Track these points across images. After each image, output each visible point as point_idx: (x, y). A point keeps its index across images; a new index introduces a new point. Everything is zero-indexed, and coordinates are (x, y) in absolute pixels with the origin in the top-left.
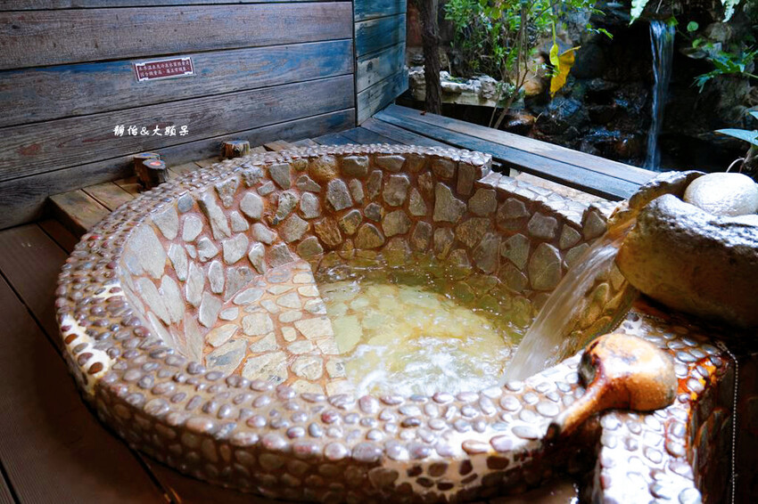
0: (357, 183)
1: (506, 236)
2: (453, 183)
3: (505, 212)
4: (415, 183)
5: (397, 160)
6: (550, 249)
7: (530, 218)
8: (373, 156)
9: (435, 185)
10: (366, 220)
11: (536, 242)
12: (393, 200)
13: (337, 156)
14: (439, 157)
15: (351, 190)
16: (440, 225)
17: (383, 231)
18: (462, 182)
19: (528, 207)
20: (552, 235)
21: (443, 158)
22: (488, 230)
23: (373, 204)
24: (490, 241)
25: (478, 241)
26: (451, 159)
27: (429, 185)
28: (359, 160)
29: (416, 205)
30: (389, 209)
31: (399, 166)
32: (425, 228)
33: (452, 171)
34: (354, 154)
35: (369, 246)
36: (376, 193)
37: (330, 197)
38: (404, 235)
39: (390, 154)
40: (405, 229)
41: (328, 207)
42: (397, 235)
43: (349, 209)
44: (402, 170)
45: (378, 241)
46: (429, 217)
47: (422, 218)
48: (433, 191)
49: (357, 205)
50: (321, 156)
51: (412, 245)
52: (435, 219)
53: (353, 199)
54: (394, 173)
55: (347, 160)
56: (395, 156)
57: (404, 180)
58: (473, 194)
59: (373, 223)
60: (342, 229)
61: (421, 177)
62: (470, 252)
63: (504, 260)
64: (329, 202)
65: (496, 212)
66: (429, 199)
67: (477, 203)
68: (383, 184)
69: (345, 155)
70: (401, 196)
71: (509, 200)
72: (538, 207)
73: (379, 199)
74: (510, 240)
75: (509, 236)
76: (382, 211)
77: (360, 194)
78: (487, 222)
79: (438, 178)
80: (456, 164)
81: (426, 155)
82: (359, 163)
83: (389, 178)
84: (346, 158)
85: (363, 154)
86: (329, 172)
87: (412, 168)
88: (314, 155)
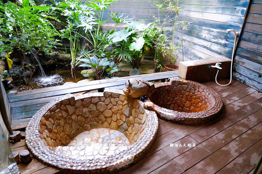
0: (50, 119)
1: (88, 107)
2: (69, 104)
3: (85, 102)
4: (61, 110)
5: (55, 107)
6: (101, 103)
7: (92, 100)
8: (49, 110)
9: (66, 107)
10: (57, 126)
11: (96, 104)
12: (60, 117)
13: (43, 116)
14: (63, 100)
15: (50, 122)
16: (72, 114)
17: (61, 126)
18: (72, 102)
19: (90, 99)
20: (99, 101)
21: (65, 100)
22: (83, 108)
23: (56, 121)
24: (85, 110)
25: (82, 112)
26: (67, 99)
27: (65, 108)
28: (48, 113)
29: (64, 114)
30: (59, 120)
31: (56, 108)
32: (69, 118)
33: (68, 101)
34: (46, 113)
35: (61, 132)
36: (55, 118)
37: (49, 127)
38: (66, 123)
39: (52, 107)
40: (65, 121)
41: (50, 130)
42: (65, 124)
43: (53, 127)
44: (57, 108)
45: (62, 129)
46: (69, 115)
47: (67, 116)
48: (66, 108)
49: (54, 124)
51: (69, 124)
52: (70, 114)
53: (52, 124)
54: (56, 110)
56: (54, 107)
57: (59, 111)
58: (75, 103)
59: (59, 125)
60: (55, 132)
61: (62, 107)
62: (82, 115)
63: (90, 112)
64: (50, 128)
65: (83, 104)
66: (67, 111)
67: (77, 105)
68: (55, 115)
69: (45, 114)
70: (60, 114)
71: (85, 100)
72: (92, 97)
73: (57, 119)
74: (90, 107)
75: (89, 106)
76: (59, 121)
77: (53, 122)
78: (82, 107)
79: (65, 105)
80: (68, 99)
81: (60, 102)
82: (48, 114)
83: (56, 112)
84: (45, 115)
85: (47, 111)
86: (45, 121)
87: (58, 107)
88: (40, 120)
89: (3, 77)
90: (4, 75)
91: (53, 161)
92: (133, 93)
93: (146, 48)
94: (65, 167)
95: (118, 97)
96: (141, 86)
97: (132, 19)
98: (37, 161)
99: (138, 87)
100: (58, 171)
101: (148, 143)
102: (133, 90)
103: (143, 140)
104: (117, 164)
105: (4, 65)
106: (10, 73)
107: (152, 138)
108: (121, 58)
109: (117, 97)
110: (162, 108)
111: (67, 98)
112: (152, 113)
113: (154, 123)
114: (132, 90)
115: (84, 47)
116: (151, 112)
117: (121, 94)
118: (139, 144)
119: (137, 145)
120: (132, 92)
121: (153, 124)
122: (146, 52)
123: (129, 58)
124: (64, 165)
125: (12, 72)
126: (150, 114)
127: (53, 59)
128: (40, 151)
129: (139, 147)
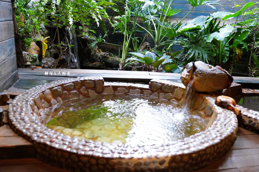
0: (59, 98)
2: (94, 88)
3: (118, 93)
4: (80, 93)
5: (71, 85)
7: (129, 92)
8: (62, 85)
9: (88, 91)
13: (50, 89)
15: (58, 102)
18: (98, 88)
19: (126, 89)
21: (88, 80)
26: (91, 80)
27: (86, 92)
28: (59, 88)
31: (72, 87)
33: (93, 84)
34: (56, 86)
36: (67, 101)
39: (67, 84)
44: (74, 89)
48: (88, 93)
50: (45, 90)
54: (72, 90)
55: (54, 90)
56: (70, 84)
57: (76, 93)
58: (103, 91)
65: (115, 94)
67: (106, 93)
68: (69, 97)
69: (53, 87)
71: (119, 89)
72: (130, 88)
79: (87, 88)
80: (94, 81)
81: (81, 81)
82: (59, 90)
83: (70, 93)
84: (54, 89)
85: (59, 86)
86: (50, 97)
87: (77, 87)
88: (43, 90)
89: (31, 60)
90: (32, 58)
91: (28, 130)
92: (197, 80)
93: (237, 51)
94: (42, 141)
95: (172, 92)
96: (214, 72)
97: (217, 1)
98: (9, 127)
99: (208, 72)
100: (28, 143)
101: (206, 145)
102: (199, 75)
103: (197, 139)
104: (132, 158)
105: (38, 51)
106: (42, 63)
107: (217, 141)
108: (192, 55)
109: (170, 91)
110: (250, 111)
111: (93, 79)
112: (227, 113)
113: (227, 124)
114: (197, 76)
115: (143, 47)
116: (225, 111)
117: (177, 87)
118: (188, 143)
119: (183, 143)
120: (197, 78)
121: (225, 125)
122: (237, 57)
123: (204, 57)
124: (42, 138)
125: (45, 62)
126: (223, 113)
127: (100, 62)
128: (19, 116)
129: (186, 146)
